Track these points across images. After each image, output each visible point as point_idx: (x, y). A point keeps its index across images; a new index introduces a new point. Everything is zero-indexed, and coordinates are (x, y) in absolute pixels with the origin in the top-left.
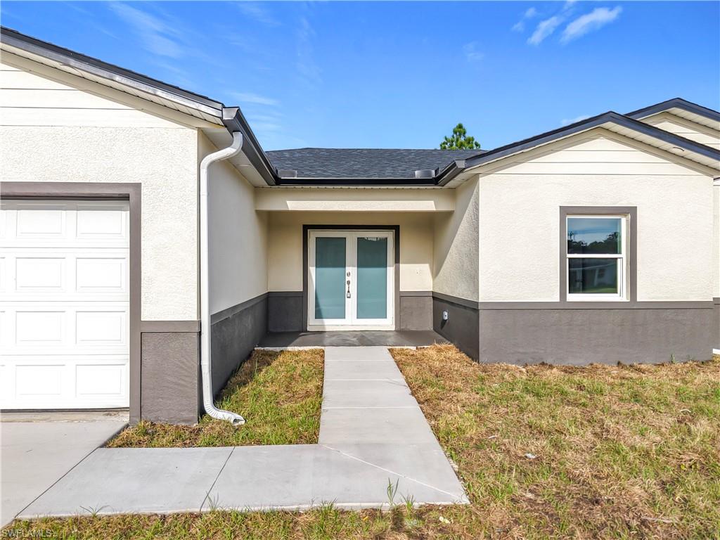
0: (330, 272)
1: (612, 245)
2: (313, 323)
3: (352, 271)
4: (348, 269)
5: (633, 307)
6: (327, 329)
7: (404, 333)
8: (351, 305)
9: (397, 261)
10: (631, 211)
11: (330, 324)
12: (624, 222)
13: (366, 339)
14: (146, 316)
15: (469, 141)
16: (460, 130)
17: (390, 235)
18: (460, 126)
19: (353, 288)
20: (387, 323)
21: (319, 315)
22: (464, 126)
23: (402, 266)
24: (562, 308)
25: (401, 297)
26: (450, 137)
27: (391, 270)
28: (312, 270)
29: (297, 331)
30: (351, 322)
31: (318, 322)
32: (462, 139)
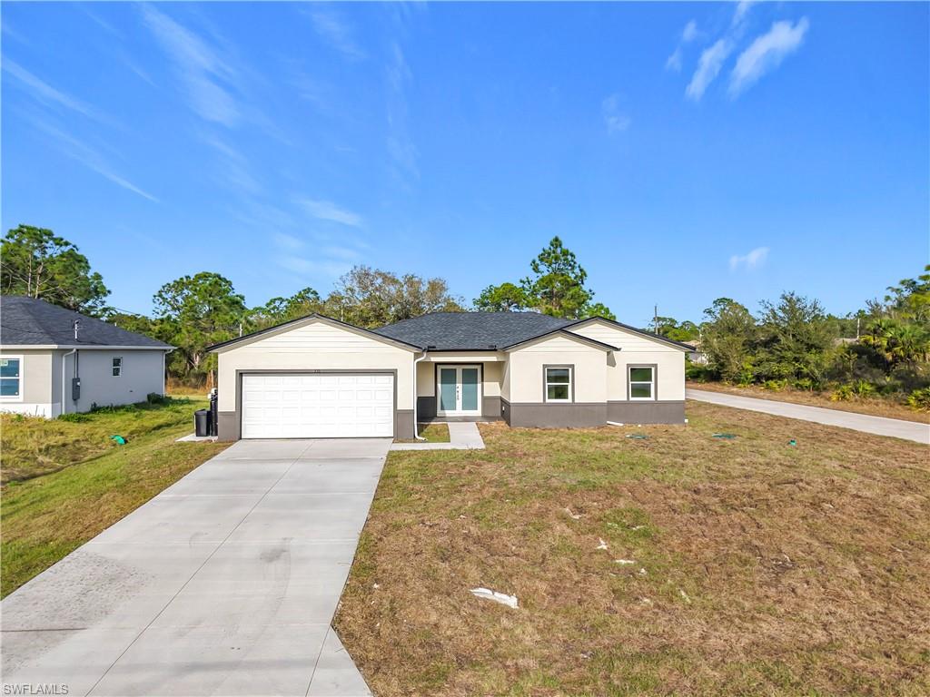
0: (447, 386)
1: (565, 378)
2: (439, 412)
3: (459, 386)
4: (457, 385)
5: (573, 404)
6: (447, 415)
7: (485, 417)
8: (459, 403)
9: (482, 381)
10: (573, 366)
11: (448, 413)
12: (570, 370)
13: (466, 419)
14: (398, 408)
15: (565, 253)
16: (556, 242)
17: (479, 367)
18: (556, 239)
19: (460, 394)
20: (478, 412)
21: (442, 408)
22: (560, 239)
23: (485, 383)
24: (544, 405)
25: (484, 398)
26: (547, 249)
27: (479, 385)
28: (439, 385)
29: (433, 416)
30: (460, 411)
31: (442, 412)
32: (559, 250)
